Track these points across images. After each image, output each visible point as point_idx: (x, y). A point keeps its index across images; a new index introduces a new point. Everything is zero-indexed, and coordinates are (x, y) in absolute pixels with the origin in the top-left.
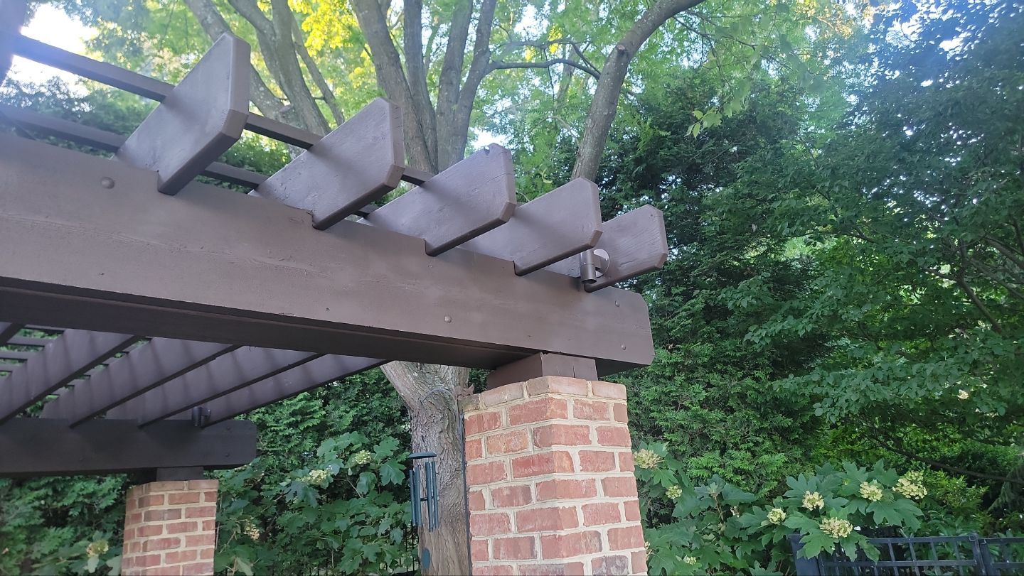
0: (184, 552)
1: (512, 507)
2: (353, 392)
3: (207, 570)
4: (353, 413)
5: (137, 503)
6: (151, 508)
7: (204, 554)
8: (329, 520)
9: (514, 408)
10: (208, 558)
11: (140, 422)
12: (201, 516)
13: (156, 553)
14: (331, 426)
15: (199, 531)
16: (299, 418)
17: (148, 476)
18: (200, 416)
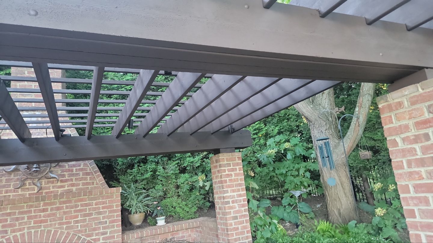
0: (234, 179)
1: (417, 144)
2: (275, 120)
3: (243, 186)
4: (277, 128)
5: (215, 162)
6: (221, 163)
7: (241, 180)
8: (278, 169)
9: (412, 98)
10: (243, 181)
11: (212, 132)
12: (237, 166)
13: (225, 179)
14: (270, 134)
15: (238, 171)
16: (257, 131)
17: (217, 152)
18: (231, 128)
